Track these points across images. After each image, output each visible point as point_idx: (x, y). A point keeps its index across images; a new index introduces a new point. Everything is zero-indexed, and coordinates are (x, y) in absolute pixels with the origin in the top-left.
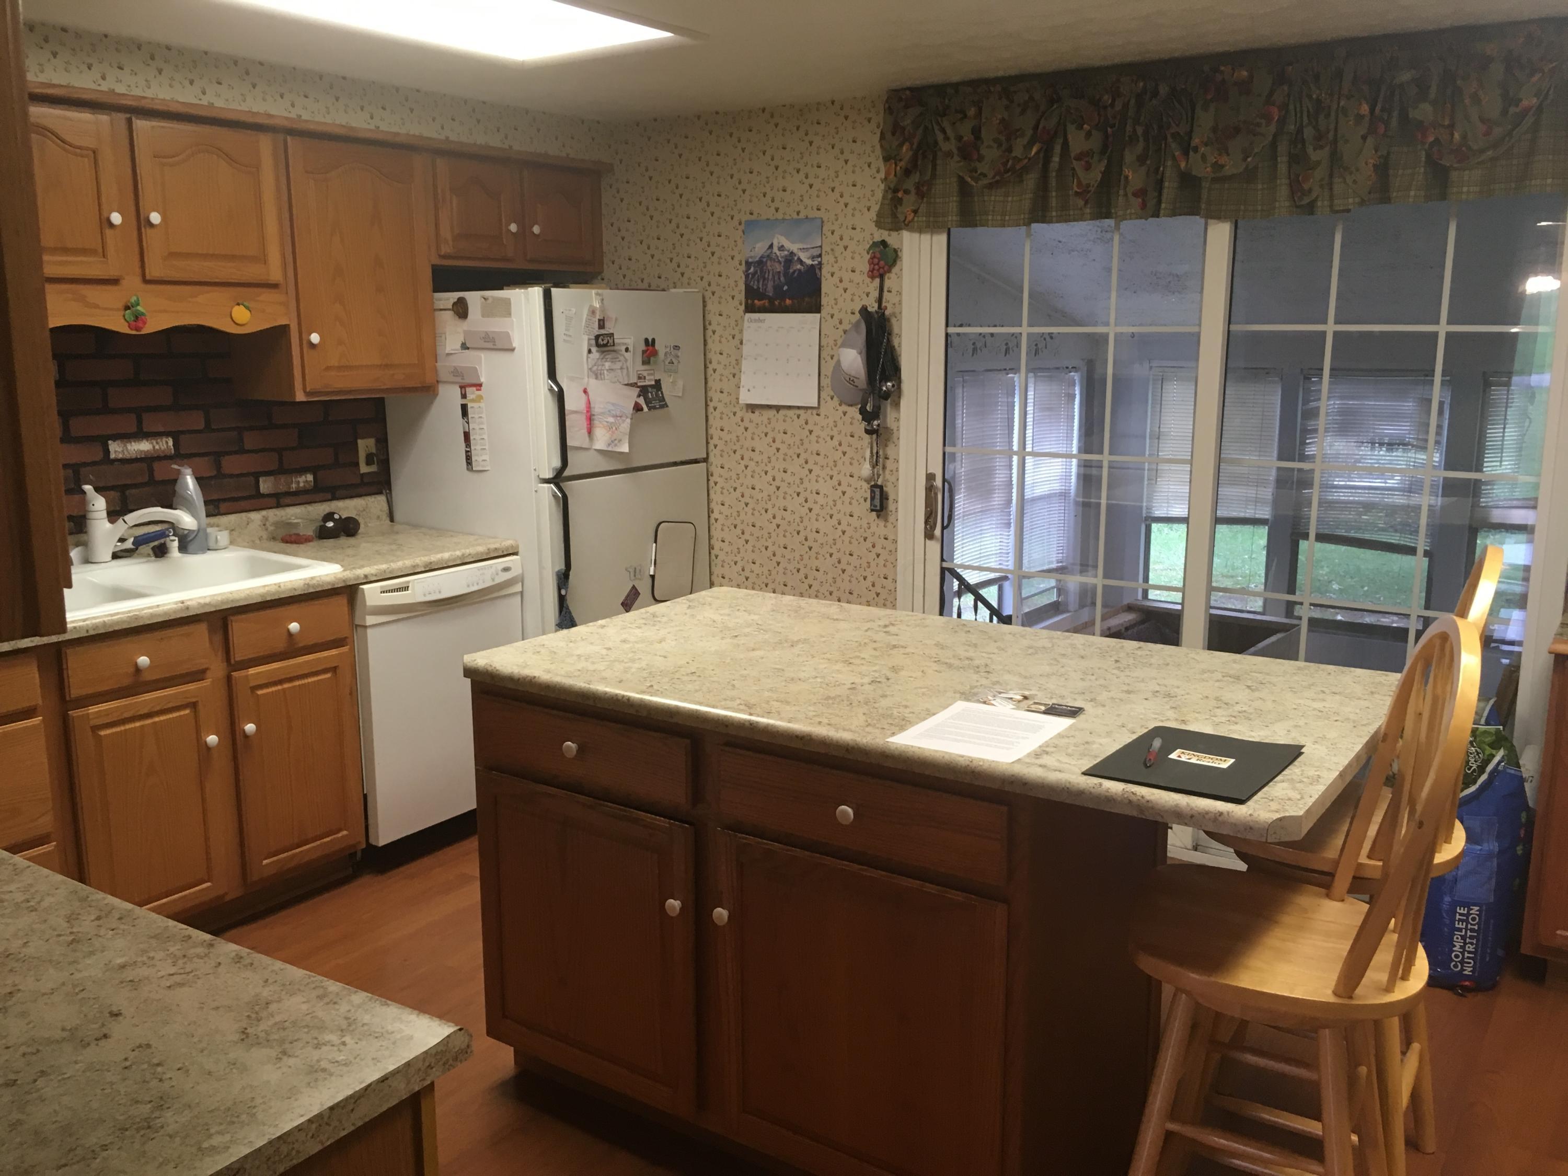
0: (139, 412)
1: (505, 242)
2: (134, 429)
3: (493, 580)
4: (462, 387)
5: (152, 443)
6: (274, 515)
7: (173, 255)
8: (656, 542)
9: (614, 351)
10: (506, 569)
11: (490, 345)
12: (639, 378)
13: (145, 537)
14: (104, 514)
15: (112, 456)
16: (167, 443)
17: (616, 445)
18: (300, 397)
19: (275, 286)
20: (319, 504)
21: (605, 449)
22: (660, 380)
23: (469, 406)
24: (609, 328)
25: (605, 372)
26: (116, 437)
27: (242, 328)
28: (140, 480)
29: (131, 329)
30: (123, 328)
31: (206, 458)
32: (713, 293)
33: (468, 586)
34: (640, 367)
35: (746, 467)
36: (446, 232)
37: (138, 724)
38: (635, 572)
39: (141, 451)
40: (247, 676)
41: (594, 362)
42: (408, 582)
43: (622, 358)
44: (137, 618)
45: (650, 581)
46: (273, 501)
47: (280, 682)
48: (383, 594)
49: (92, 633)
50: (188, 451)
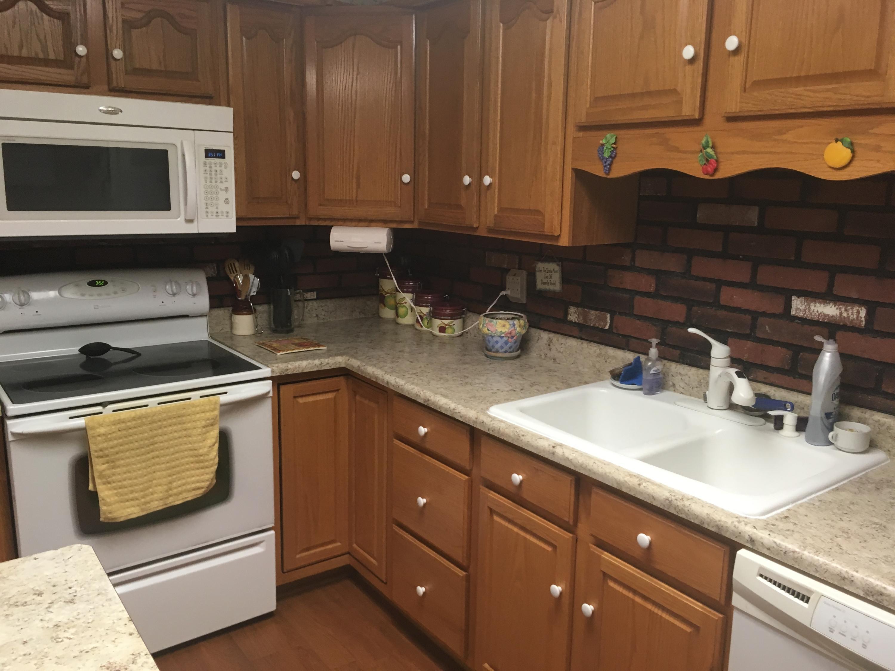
0: (832, 271)
2: (822, 288)
5: (840, 309)
15: (793, 312)
16: (858, 312)
26: (801, 294)
27: (839, 172)
30: (697, 171)
39: (826, 315)
40: (600, 557)
42: (811, 591)
47: (635, 592)
48: (760, 578)
50: (876, 328)
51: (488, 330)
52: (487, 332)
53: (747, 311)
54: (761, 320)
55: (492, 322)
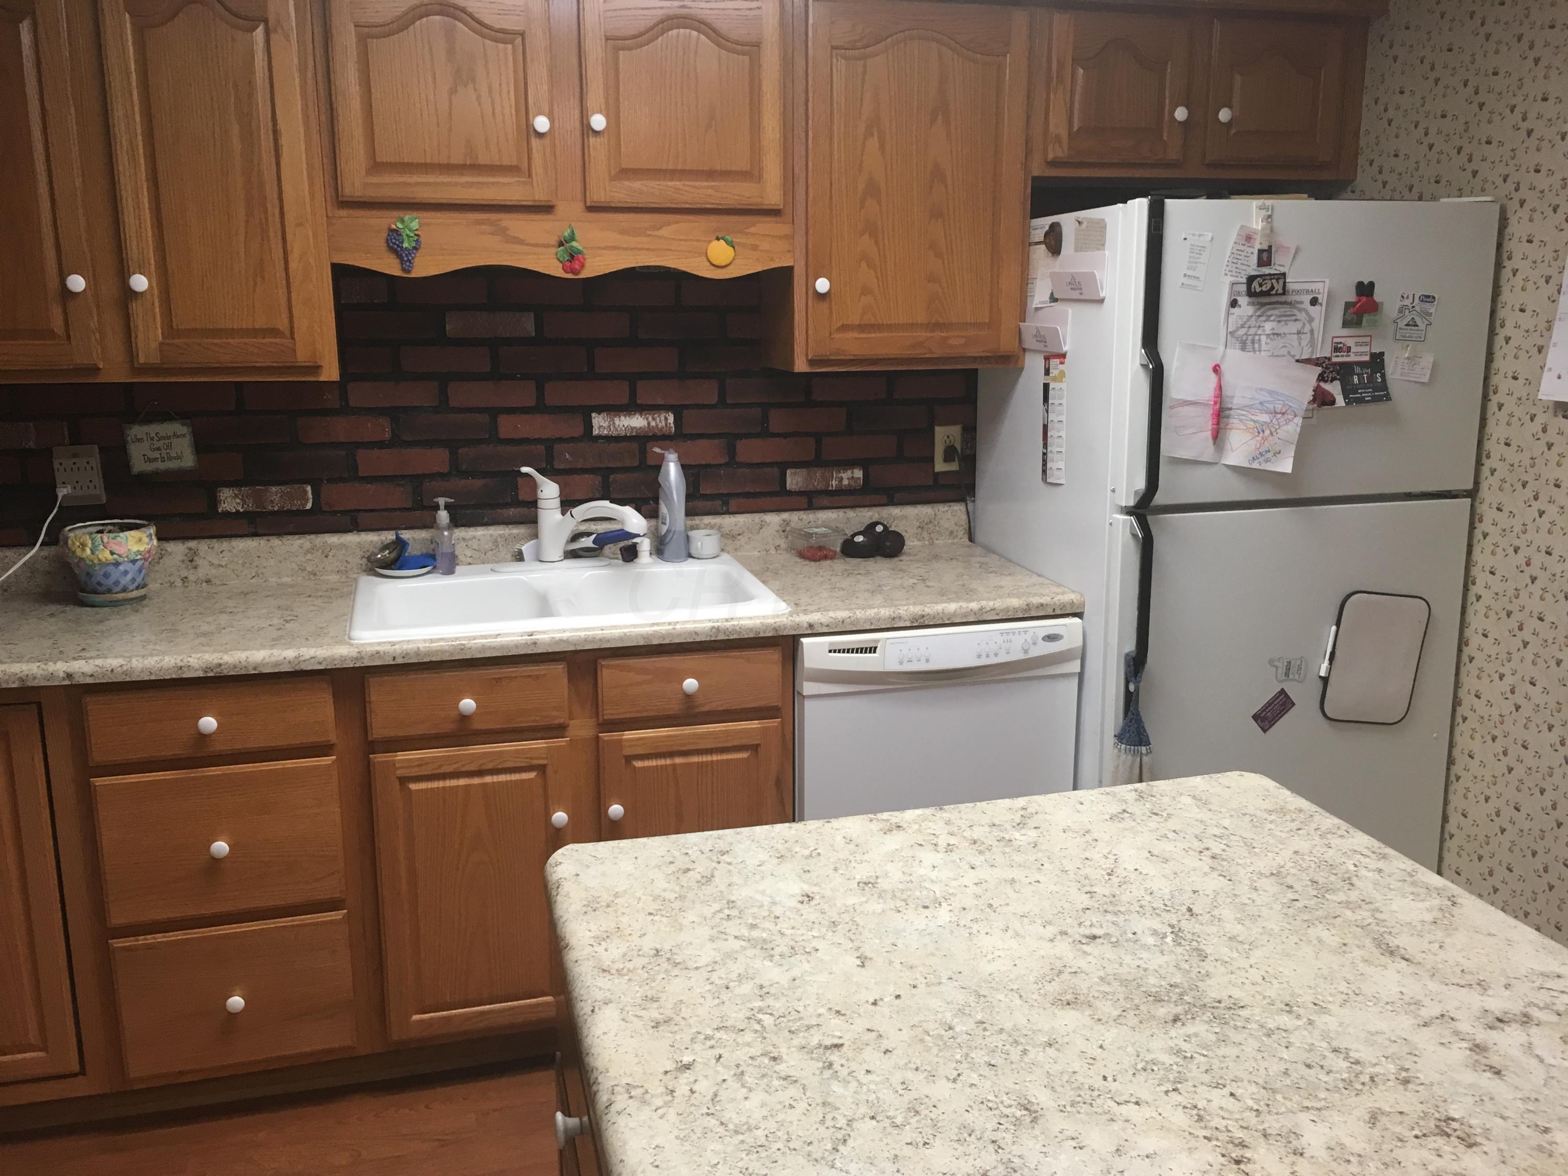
0: (633, 379)
1: (1165, 138)
2: (625, 401)
3: (1026, 651)
4: (1047, 359)
5: (647, 419)
6: (797, 519)
7: (626, 173)
8: (1338, 624)
9: (1285, 303)
10: (1051, 638)
11: (1075, 294)
12: (1336, 349)
13: (610, 534)
14: (557, 503)
15: (596, 432)
16: (666, 419)
17: (1267, 461)
18: (801, 366)
19: (775, 213)
20: (866, 509)
21: (1246, 465)
22: (1382, 354)
23: (1051, 387)
24: (1281, 263)
25: (1263, 338)
26: (600, 409)
27: (724, 271)
28: (628, 463)
29: (566, 272)
30: (555, 269)
31: (716, 441)
32: (1522, 203)
33: (979, 656)
34: (1337, 329)
35: (1541, 513)
36: (1058, 125)
37: (462, 782)
38: (1288, 669)
39: (632, 428)
40: (620, 741)
41: (1240, 322)
42: (877, 641)
43: (1302, 316)
44: (462, 648)
45: (1320, 685)
46: (804, 500)
47: (671, 754)
48: (832, 654)
49: (400, 661)
50: (685, 432)
51: (112, 553)
52: (110, 557)
53: (539, 441)
54: (557, 447)
55: (119, 539)
